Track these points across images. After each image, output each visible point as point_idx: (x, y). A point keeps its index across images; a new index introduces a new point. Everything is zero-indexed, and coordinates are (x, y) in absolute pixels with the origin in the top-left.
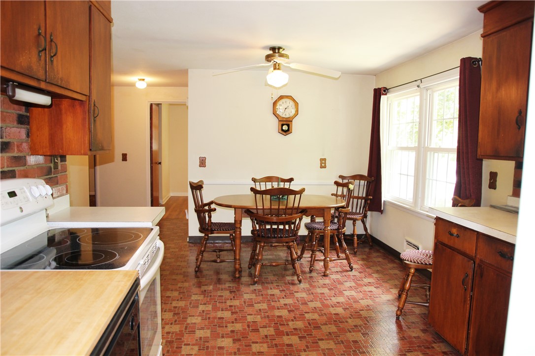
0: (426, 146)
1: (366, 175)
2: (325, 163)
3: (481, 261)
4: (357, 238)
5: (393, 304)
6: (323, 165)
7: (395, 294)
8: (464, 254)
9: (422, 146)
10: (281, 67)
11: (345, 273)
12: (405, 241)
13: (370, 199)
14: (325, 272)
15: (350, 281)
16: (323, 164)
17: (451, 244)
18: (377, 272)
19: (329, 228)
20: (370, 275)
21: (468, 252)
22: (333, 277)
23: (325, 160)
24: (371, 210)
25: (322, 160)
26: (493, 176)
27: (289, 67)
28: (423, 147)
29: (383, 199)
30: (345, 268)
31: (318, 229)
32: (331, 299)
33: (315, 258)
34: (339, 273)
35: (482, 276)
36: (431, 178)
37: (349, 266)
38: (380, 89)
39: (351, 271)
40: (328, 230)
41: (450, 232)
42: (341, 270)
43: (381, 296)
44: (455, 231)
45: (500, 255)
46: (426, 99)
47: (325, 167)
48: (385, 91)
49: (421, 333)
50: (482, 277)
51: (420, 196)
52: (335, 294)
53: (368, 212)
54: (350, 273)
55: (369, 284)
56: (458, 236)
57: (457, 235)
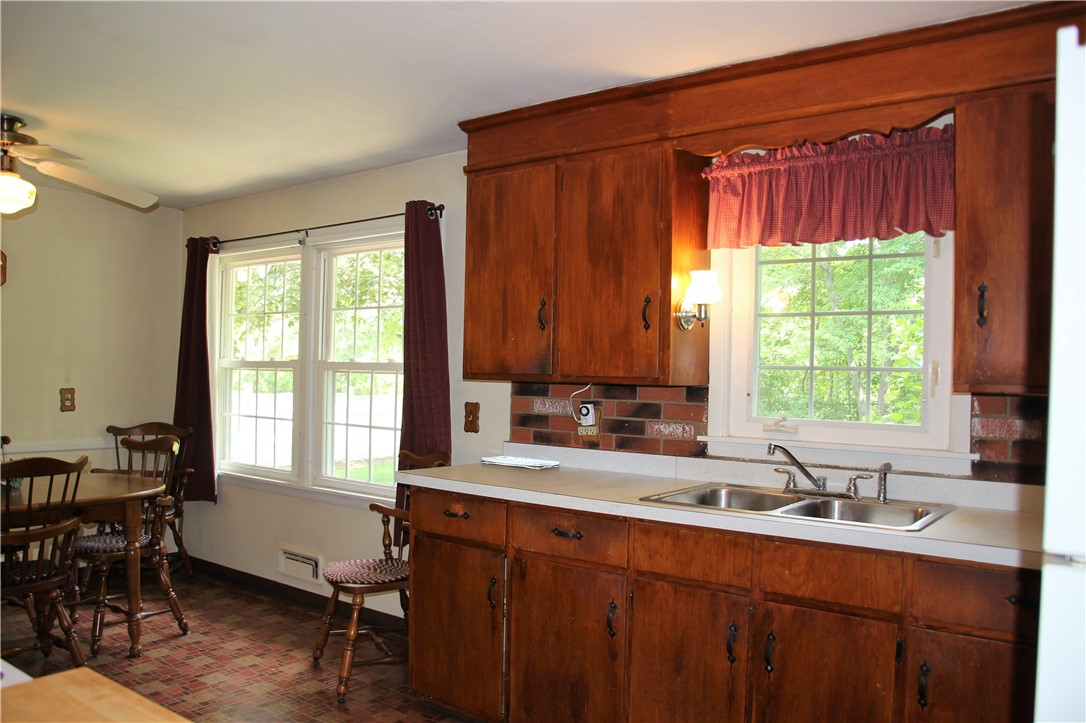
0: (320, 359)
1: (172, 423)
2: (72, 400)
3: (519, 551)
4: (169, 563)
5: (314, 678)
6: (68, 403)
7: (304, 659)
8: (484, 546)
9: (312, 359)
10: (17, 165)
11: (173, 643)
12: (281, 553)
13: (190, 474)
14: (132, 648)
15: (197, 656)
16: (67, 400)
17: (452, 532)
18: (239, 625)
19: (137, 545)
20: (230, 635)
21: (490, 540)
22: (153, 654)
23: (71, 391)
24: (189, 497)
25: (63, 392)
26: (472, 410)
27: (34, 168)
28: (313, 362)
29: (217, 472)
30: (167, 632)
31: (105, 551)
32: (183, 701)
33: (102, 619)
34: (162, 644)
35: (523, 576)
36: (330, 420)
37: (180, 624)
38: (204, 241)
39: (185, 634)
40: (135, 549)
41: (448, 510)
42: (161, 638)
43: (281, 669)
44: (459, 509)
45: (556, 535)
46: (318, 269)
47: (72, 408)
48: (215, 245)
49: (400, 714)
50: (524, 578)
51: (310, 458)
52: (185, 688)
53: (185, 503)
54: (183, 638)
55: (240, 653)
56: (466, 516)
57: (466, 513)
